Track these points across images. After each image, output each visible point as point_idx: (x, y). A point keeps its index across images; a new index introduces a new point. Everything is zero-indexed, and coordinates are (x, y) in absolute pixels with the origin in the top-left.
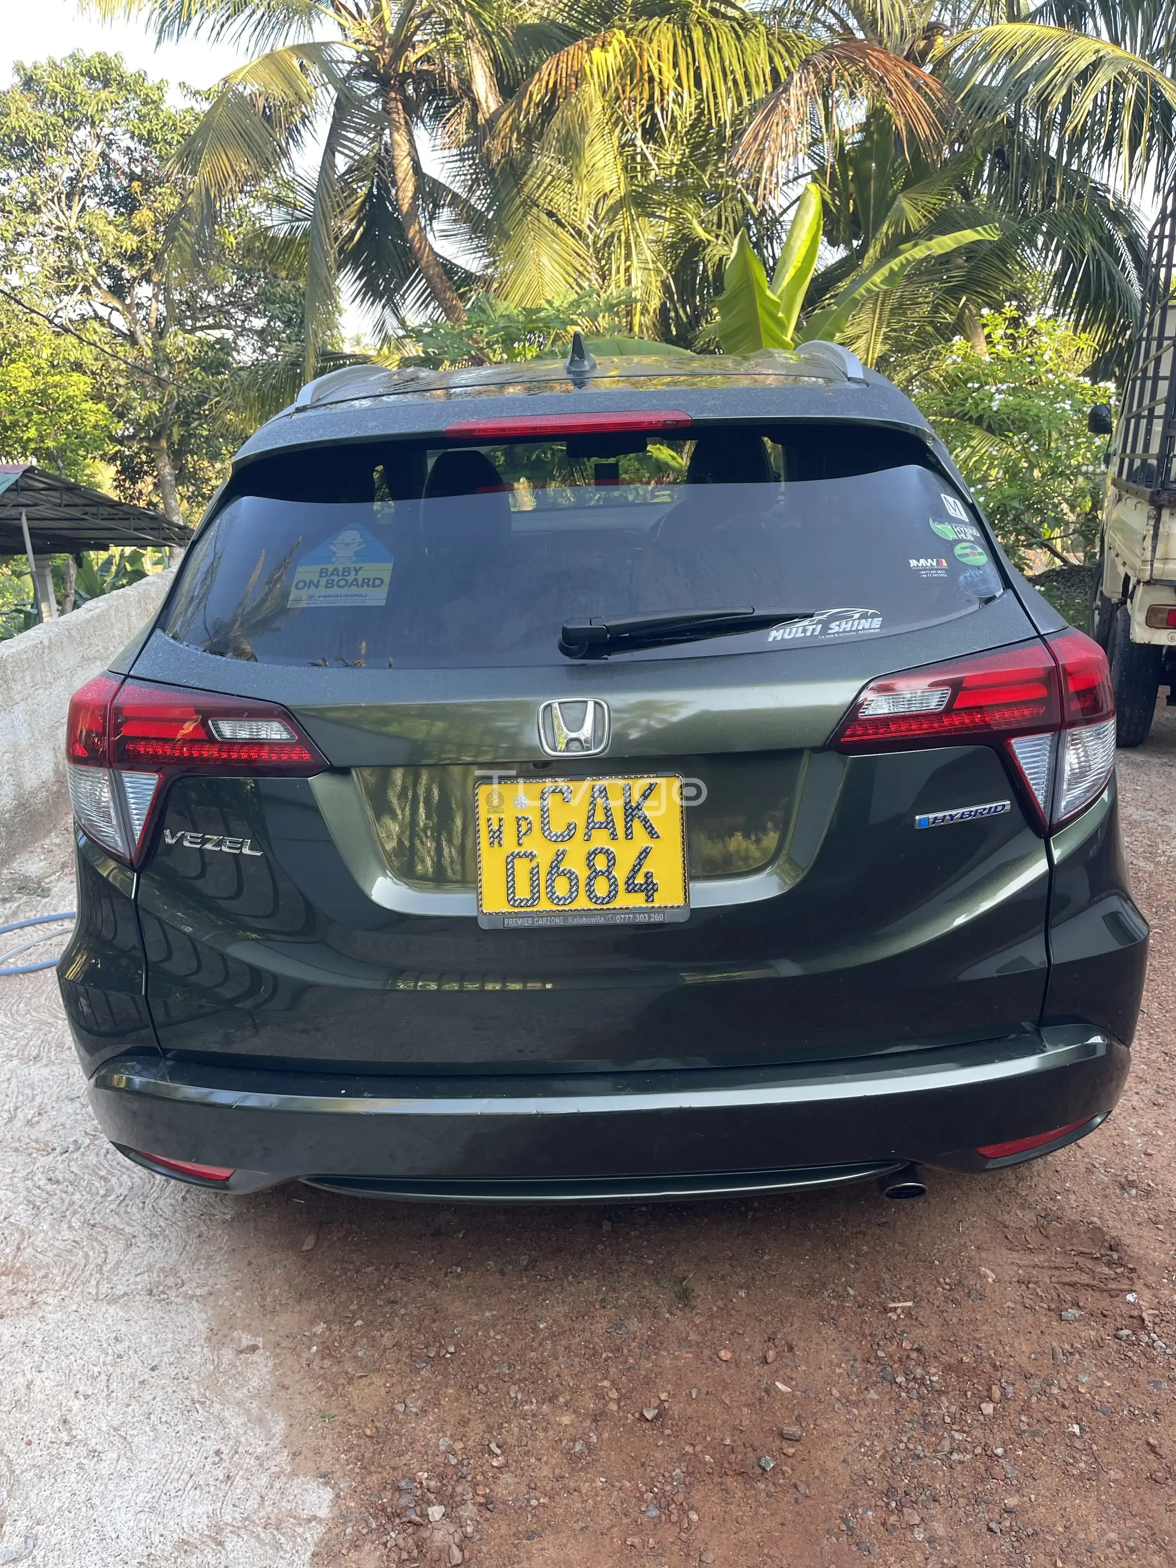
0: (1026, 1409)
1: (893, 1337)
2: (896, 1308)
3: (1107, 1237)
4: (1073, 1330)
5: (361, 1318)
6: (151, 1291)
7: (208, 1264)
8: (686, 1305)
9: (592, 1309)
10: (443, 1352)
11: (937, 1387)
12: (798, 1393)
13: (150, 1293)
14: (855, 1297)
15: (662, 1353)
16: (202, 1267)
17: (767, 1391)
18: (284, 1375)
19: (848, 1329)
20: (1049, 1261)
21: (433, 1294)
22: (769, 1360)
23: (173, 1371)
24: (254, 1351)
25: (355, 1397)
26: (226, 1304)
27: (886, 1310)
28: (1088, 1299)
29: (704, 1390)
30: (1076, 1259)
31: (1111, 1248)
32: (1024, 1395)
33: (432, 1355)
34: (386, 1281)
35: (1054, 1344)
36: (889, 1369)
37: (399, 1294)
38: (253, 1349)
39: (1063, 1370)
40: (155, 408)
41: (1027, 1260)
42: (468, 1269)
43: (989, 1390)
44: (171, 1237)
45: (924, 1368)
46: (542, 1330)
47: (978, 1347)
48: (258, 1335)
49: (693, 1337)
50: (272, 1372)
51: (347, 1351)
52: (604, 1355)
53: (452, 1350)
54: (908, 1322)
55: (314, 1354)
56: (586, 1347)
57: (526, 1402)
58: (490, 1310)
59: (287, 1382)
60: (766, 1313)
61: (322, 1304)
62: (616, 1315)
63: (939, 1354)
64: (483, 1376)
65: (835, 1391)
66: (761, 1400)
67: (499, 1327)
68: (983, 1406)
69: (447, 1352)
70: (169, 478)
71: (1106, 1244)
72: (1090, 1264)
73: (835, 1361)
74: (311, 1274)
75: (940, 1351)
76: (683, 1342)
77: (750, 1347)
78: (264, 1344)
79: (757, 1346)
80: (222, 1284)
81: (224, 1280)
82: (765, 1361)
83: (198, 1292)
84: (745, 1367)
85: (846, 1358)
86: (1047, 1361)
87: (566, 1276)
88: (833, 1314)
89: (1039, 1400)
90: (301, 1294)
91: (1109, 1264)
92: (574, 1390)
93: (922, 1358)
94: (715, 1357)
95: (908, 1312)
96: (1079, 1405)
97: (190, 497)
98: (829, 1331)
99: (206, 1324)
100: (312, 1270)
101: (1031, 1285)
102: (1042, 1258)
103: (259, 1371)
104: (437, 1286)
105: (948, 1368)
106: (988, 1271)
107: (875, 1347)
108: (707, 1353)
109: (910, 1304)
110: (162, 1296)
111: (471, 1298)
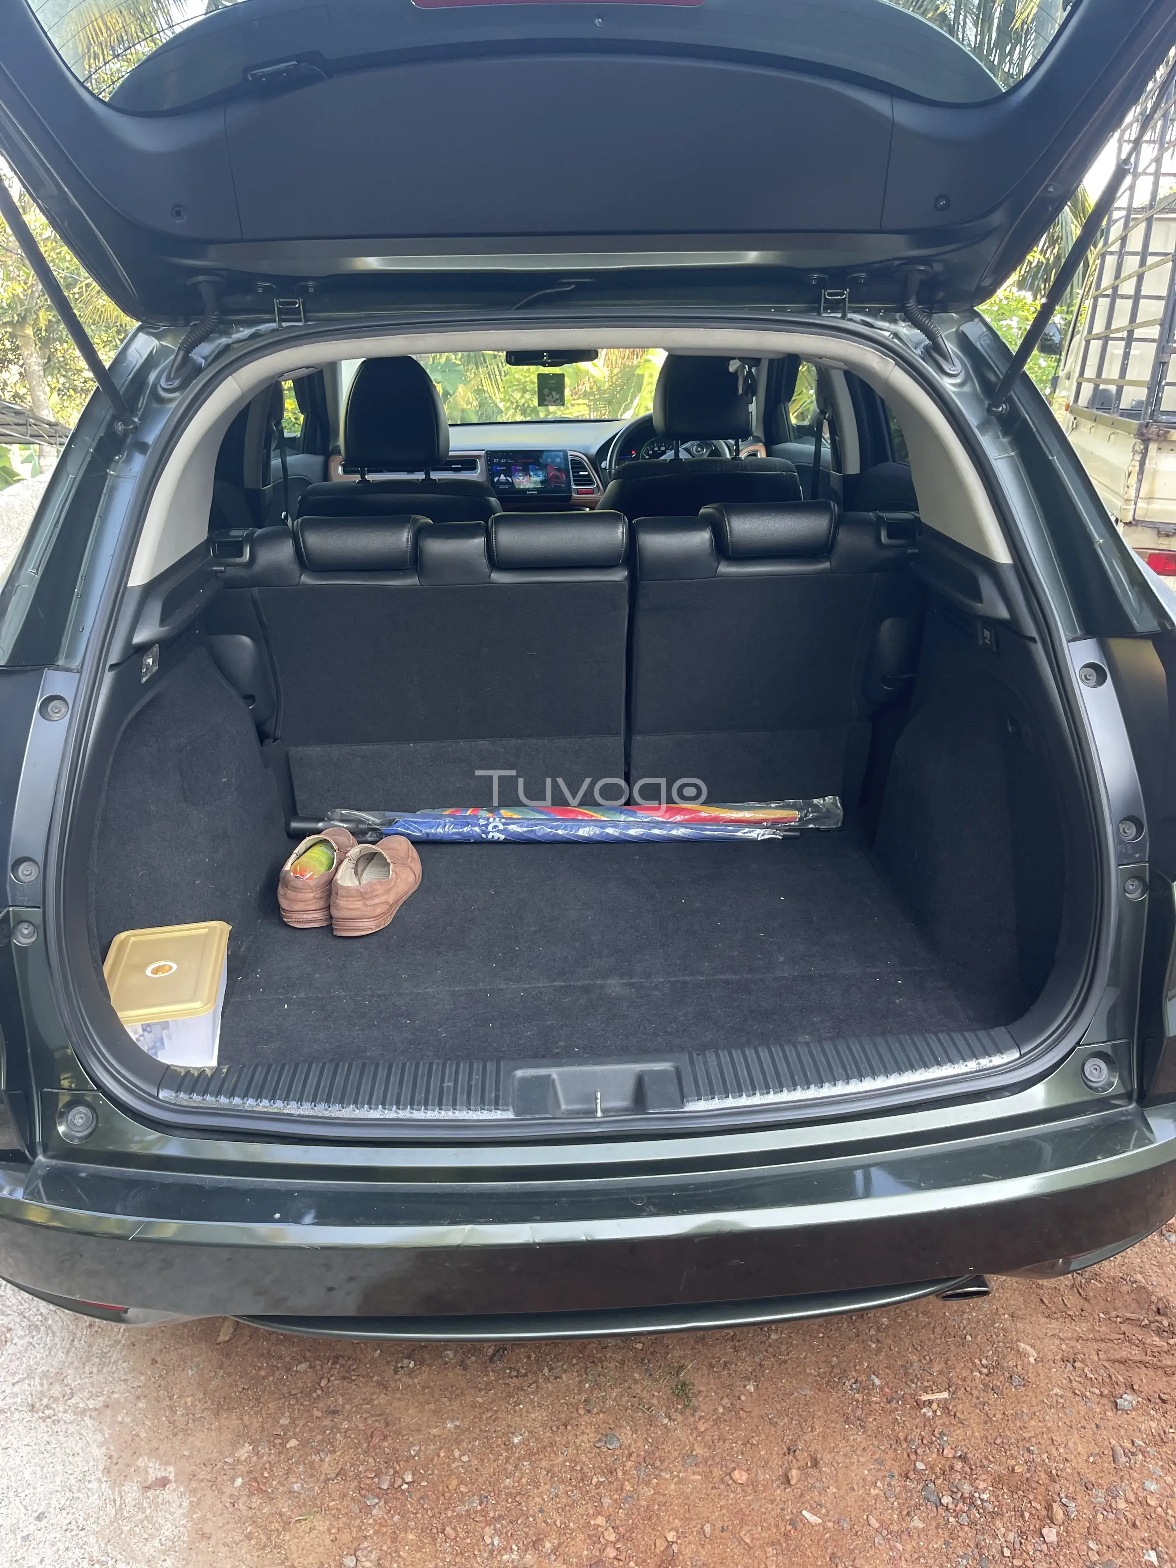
0: (1092, 1531)
1: (932, 1443)
2: (930, 1403)
3: (1153, 1298)
4: (1132, 1422)
5: (295, 1435)
6: (33, 1406)
7: (102, 1365)
8: (685, 1406)
9: (575, 1415)
10: (399, 1482)
11: (990, 1507)
12: (830, 1524)
13: (32, 1408)
14: (881, 1388)
15: (663, 1474)
16: (95, 1370)
17: (792, 1522)
18: (204, 1519)
19: (878, 1433)
20: (1093, 1330)
21: (381, 1399)
22: (793, 1482)
23: (63, 1519)
24: (164, 1486)
25: (294, 1548)
26: (128, 1420)
27: (919, 1405)
28: (1141, 1378)
29: (719, 1524)
30: (1124, 1328)
31: (1158, 1312)
32: (1088, 1513)
33: (385, 1487)
34: (323, 1383)
35: (1113, 1442)
36: (931, 1485)
37: (341, 1400)
38: (163, 1483)
39: (1127, 1476)
40: (19, 290)
41: (1069, 1330)
42: (422, 1362)
43: (1049, 1508)
44: (55, 1328)
45: (972, 1482)
46: (516, 1446)
47: (1029, 1451)
48: (168, 1463)
49: (699, 1450)
50: (188, 1515)
51: (279, 1483)
52: (595, 1480)
53: (409, 1478)
54: (946, 1420)
55: (239, 1489)
56: (572, 1469)
57: (505, 1549)
58: (452, 1420)
59: (208, 1528)
60: (780, 1414)
61: (246, 1418)
62: (604, 1422)
63: (986, 1463)
64: (449, 1514)
65: (873, 1521)
66: (786, 1535)
67: (464, 1444)
68: (1045, 1531)
69: (404, 1482)
70: (36, 368)
71: (1154, 1307)
72: (1139, 1333)
73: (869, 1478)
74: (230, 1375)
75: (986, 1458)
76: (687, 1456)
77: (767, 1463)
78: (176, 1475)
79: (776, 1461)
80: (120, 1393)
81: (123, 1387)
82: (787, 1480)
83: (92, 1404)
84: (764, 1491)
85: (881, 1474)
86: (1108, 1465)
87: (541, 1370)
88: (859, 1413)
89: (1105, 1518)
90: (219, 1404)
91: (1160, 1332)
92: (563, 1531)
93: (967, 1469)
94: (727, 1478)
95: (945, 1406)
96: (1153, 1523)
97: (59, 390)
98: (857, 1437)
99: (103, 1449)
100: (231, 1370)
101: (1078, 1364)
102: (1085, 1326)
103: (172, 1514)
104: (386, 1388)
105: (998, 1481)
106: (1028, 1348)
107: (913, 1457)
108: (717, 1472)
109: (945, 1395)
110: (47, 1412)
111: (428, 1403)
